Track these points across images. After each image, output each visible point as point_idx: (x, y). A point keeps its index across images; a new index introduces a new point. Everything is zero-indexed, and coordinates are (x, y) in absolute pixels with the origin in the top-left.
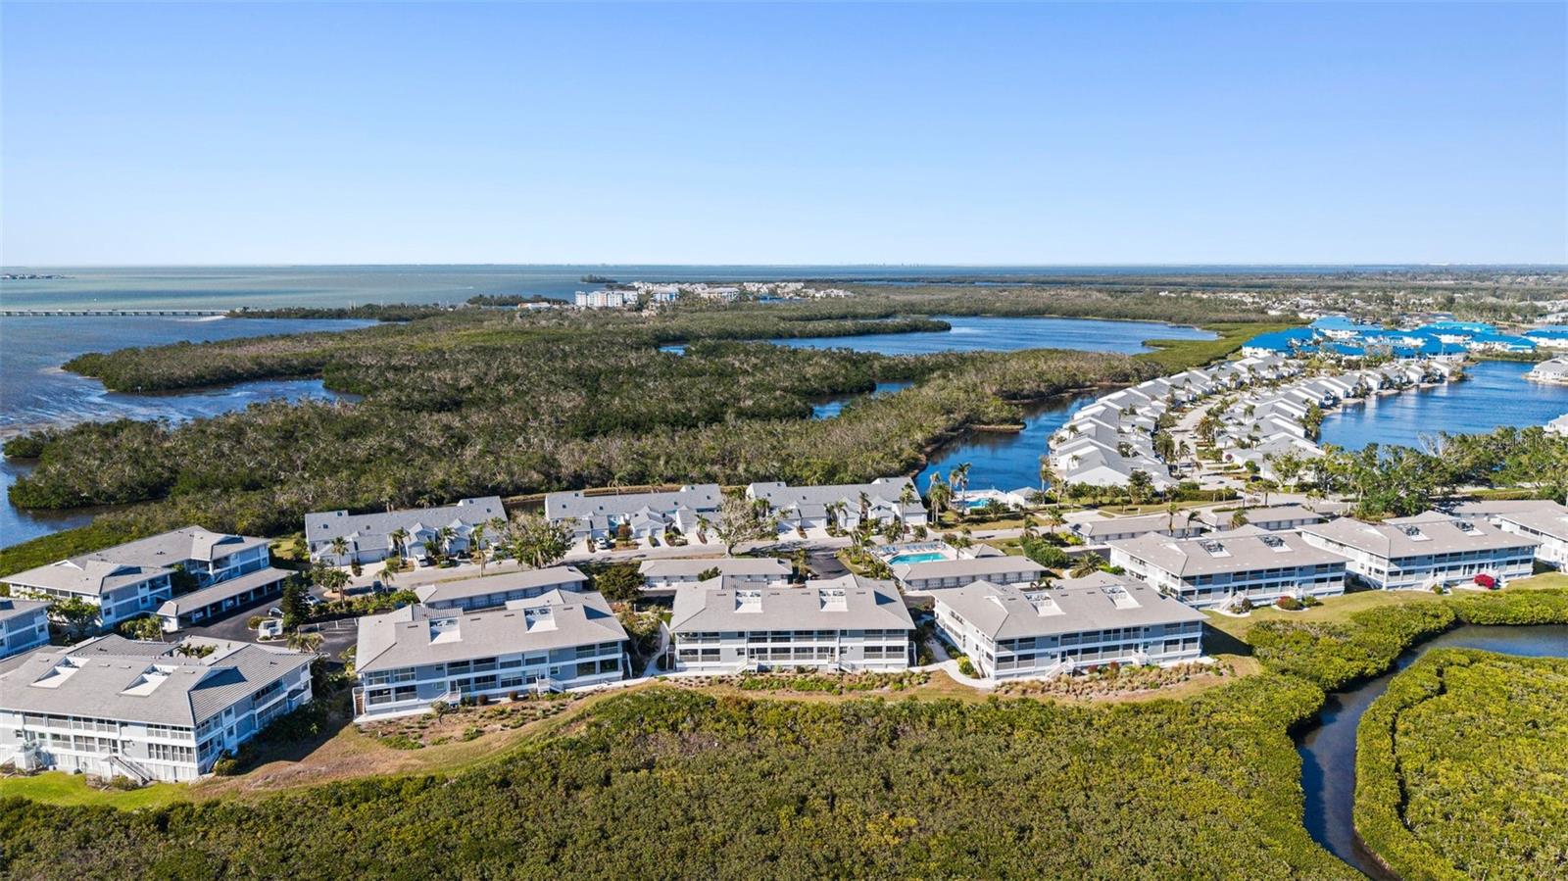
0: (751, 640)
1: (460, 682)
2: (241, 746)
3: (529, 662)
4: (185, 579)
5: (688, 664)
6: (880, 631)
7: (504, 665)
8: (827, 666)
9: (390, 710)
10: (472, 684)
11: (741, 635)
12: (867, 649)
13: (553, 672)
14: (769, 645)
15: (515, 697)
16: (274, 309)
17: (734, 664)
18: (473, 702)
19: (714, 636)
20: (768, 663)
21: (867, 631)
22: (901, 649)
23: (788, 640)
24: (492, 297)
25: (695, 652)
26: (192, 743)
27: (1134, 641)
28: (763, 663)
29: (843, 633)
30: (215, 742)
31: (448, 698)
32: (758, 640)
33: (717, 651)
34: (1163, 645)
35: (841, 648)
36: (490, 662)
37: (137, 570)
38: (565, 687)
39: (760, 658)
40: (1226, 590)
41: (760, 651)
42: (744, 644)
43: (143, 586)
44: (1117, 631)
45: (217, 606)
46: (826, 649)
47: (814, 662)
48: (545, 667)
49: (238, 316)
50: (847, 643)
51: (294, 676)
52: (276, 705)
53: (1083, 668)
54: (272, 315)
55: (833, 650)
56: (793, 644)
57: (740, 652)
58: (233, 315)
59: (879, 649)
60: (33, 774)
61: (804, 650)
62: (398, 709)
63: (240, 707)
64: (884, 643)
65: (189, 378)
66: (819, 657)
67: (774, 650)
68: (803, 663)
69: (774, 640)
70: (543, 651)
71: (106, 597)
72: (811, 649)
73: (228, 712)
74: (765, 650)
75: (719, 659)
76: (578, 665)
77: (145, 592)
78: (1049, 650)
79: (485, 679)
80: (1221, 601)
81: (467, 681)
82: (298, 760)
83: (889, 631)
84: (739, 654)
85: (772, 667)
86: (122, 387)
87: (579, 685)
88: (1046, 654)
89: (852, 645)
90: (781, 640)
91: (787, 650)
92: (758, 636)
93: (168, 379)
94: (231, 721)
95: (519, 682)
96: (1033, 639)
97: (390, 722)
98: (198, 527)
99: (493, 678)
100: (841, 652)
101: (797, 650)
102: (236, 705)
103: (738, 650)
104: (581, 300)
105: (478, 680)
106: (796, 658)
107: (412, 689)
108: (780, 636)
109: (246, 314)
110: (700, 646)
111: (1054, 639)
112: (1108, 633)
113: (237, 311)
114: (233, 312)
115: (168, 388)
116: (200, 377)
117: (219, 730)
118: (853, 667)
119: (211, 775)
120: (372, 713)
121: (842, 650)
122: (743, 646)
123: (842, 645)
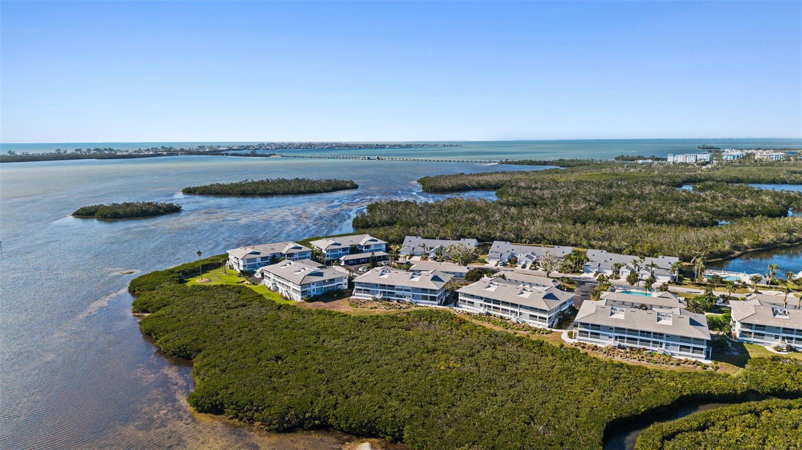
0: (485, 301)
1: (383, 292)
2: (314, 296)
3: (405, 290)
4: (354, 250)
5: (463, 306)
6: (536, 309)
7: (397, 289)
8: (514, 318)
9: (361, 296)
10: (387, 293)
11: (481, 298)
12: (531, 315)
13: (413, 296)
14: (492, 305)
15: (398, 301)
16: (517, 161)
17: (478, 309)
18: (385, 299)
19: (472, 296)
20: (492, 312)
21: (531, 308)
23: (499, 304)
24: (628, 156)
25: (466, 301)
26: (299, 290)
27: (660, 341)
28: (489, 311)
29: (521, 306)
30: (308, 292)
31: (378, 296)
32: (488, 302)
33: (473, 303)
34: (679, 347)
35: (520, 313)
36: (392, 287)
37: (340, 245)
38: (417, 302)
39: (488, 309)
40: (777, 337)
41: (488, 306)
42: (482, 302)
43: (340, 250)
44: (649, 333)
45: (359, 260)
46: (514, 312)
48: (410, 294)
49: (503, 163)
50: (522, 311)
51: (341, 279)
52: (331, 287)
53: (627, 347)
54: (516, 163)
55: (517, 312)
56: (501, 306)
57: (481, 305)
58: (501, 163)
59: (536, 317)
60: (273, 291)
61: (505, 310)
62: (364, 297)
63: (318, 283)
64: (538, 314)
65: (449, 187)
66: (511, 314)
67: (494, 307)
68: (503, 315)
69: (494, 303)
70: (410, 287)
71: (328, 251)
73: (313, 284)
74: (490, 306)
75: (473, 306)
76: (422, 295)
77: (340, 252)
78: (608, 333)
79: (391, 293)
80: (772, 342)
81: (385, 292)
82: (325, 303)
83: (540, 310)
85: (492, 314)
86: (425, 190)
87: (422, 303)
88: (606, 335)
89: (525, 312)
90: (497, 304)
91: (498, 308)
92: (488, 300)
93: (441, 188)
94: (314, 287)
95: (401, 297)
96: (599, 326)
97: (358, 299)
98: (368, 235)
99: (393, 293)
101: (503, 309)
102: (317, 282)
103: (480, 304)
104: (670, 159)
105: (389, 292)
106: (501, 312)
107: (368, 291)
108: (497, 302)
109: (507, 163)
110: (467, 299)
111: (611, 328)
112: (643, 333)
113: (503, 161)
114: (502, 161)
115: (440, 191)
116: (453, 187)
117: (310, 288)
118: (525, 321)
119: (303, 301)
120: (357, 296)
121: (521, 314)
122: (482, 303)
123: (520, 311)
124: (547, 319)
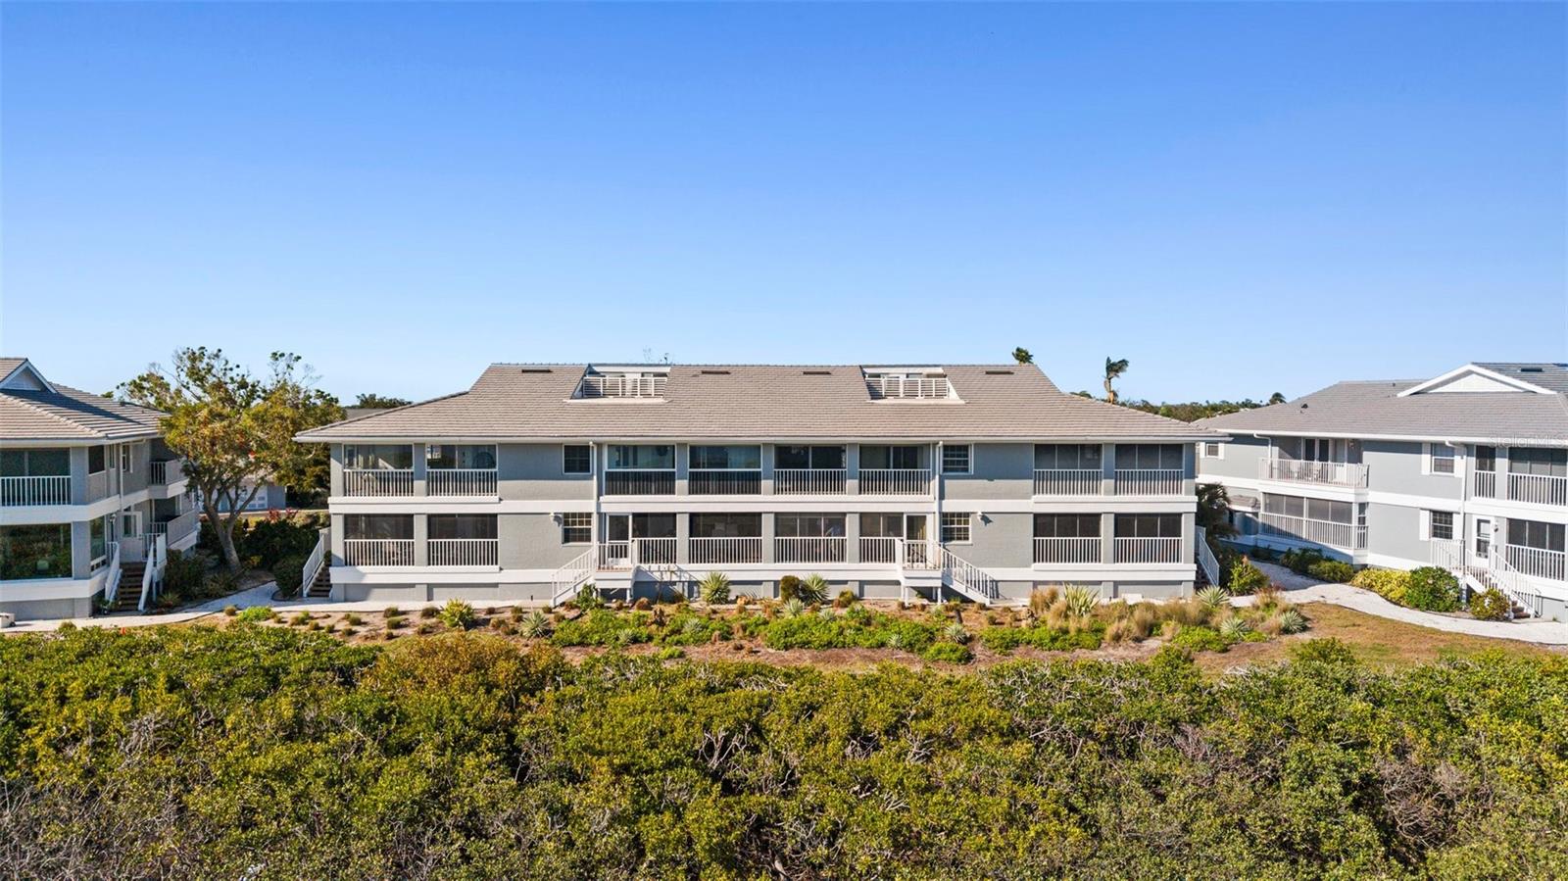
0: (616, 483)
5: (373, 572)
6: (1091, 453)
11: (576, 459)
12: (1044, 524)
14: (682, 502)
19: (476, 463)
20: (685, 570)
21: (1043, 454)
22: (1170, 523)
23: (749, 483)
25: (403, 525)
28: (658, 571)
29: (956, 457)
32: (642, 484)
33: (486, 525)
35: (946, 518)
39: (646, 555)
41: (645, 523)
42: (584, 498)
46: (893, 522)
47: (851, 570)
50: (969, 498)
55: (916, 524)
56: (766, 501)
57: (573, 529)
59: (1089, 523)
61: (811, 523)
64: (1105, 500)
66: (867, 554)
67: (700, 523)
68: (810, 573)
69: (698, 485)
72: (836, 522)
74: (664, 523)
75: (491, 557)
83: (1123, 453)
84: (568, 537)
85: (693, 584)
89: (990, 505)
90: (723, 484)
91: (749, 523)
100: (947, 535)
101: (785, 525)
106: (783, 554)
108: (723, 467)
110: (420, 503)
118: (994, 588)
121: (953, 528)
122: (588, 506)
123: (951, 506)
124: (1188, 526)
